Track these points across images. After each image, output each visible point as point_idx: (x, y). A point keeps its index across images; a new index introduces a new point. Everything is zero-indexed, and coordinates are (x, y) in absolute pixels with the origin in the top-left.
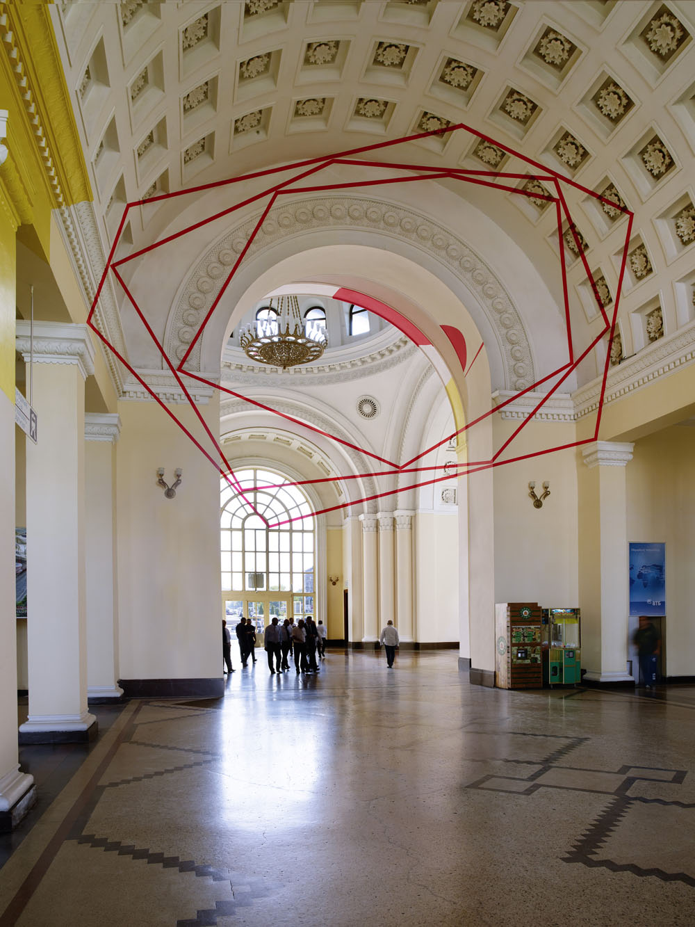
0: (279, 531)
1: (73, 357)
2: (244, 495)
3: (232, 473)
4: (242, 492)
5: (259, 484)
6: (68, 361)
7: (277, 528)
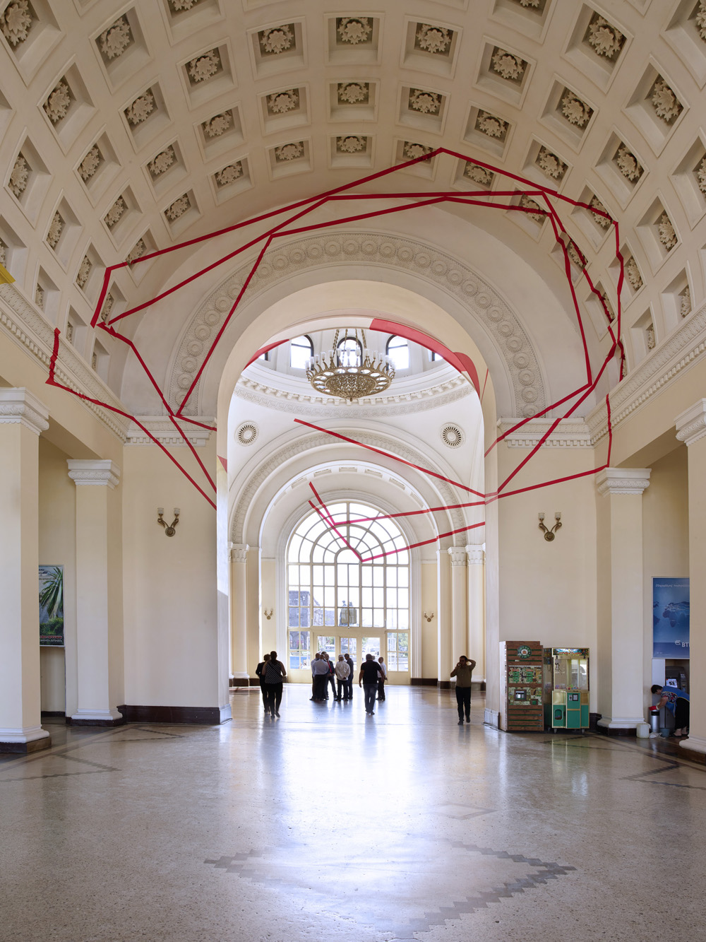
0: (373, 565)
1: (17, 417)
2: (337, 529)
3: (324, 507)
4: (334, 526)
5: (352, 518)
6: (13, 421)
7: (370, 562)
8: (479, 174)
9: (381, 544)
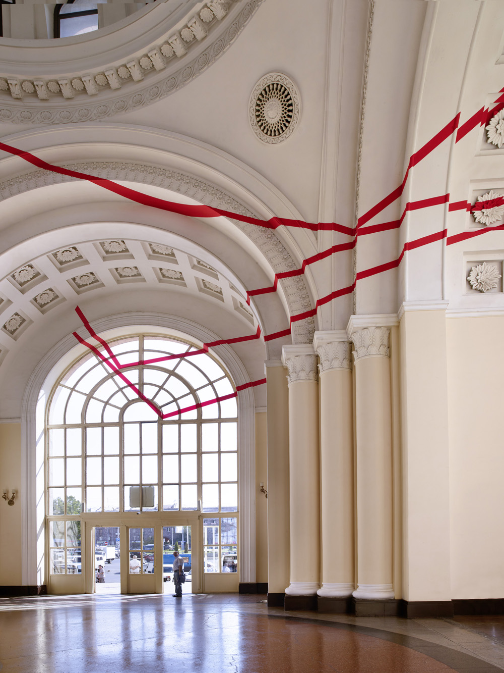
2: (125, 374)
3: (104, 344)
4: (119, 370)
5: (147, 356)
7: (176, 417)
9: (193, 392)
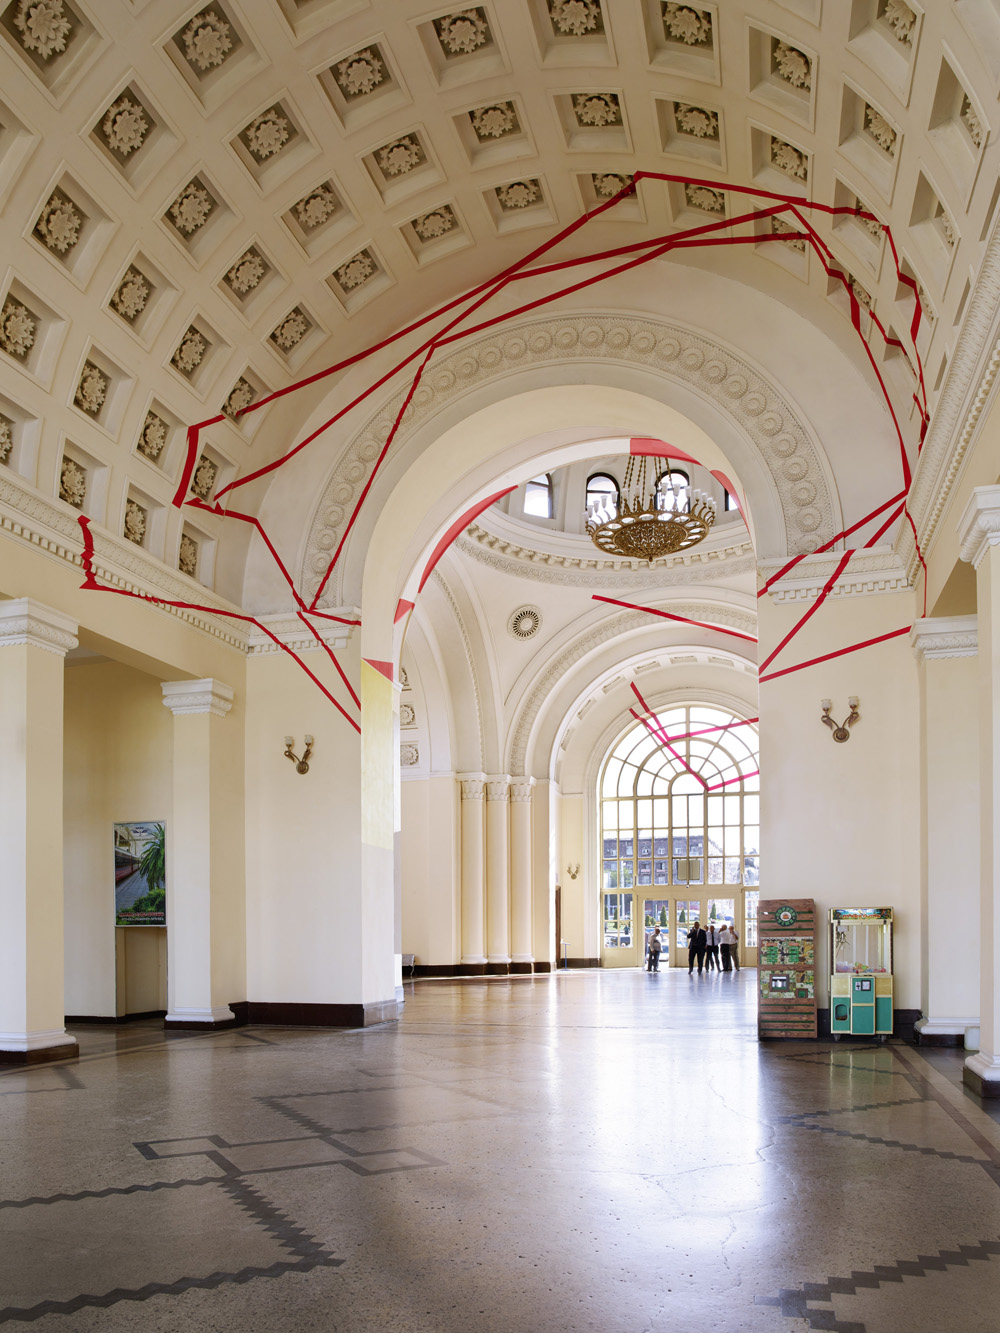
0: (724, 794)
2: (671, 745)
3: (654, 715)
4: (668, 742)
5: (693, 728)
7: (720, 790)
8: (704, 197)
9: (736, 764)
